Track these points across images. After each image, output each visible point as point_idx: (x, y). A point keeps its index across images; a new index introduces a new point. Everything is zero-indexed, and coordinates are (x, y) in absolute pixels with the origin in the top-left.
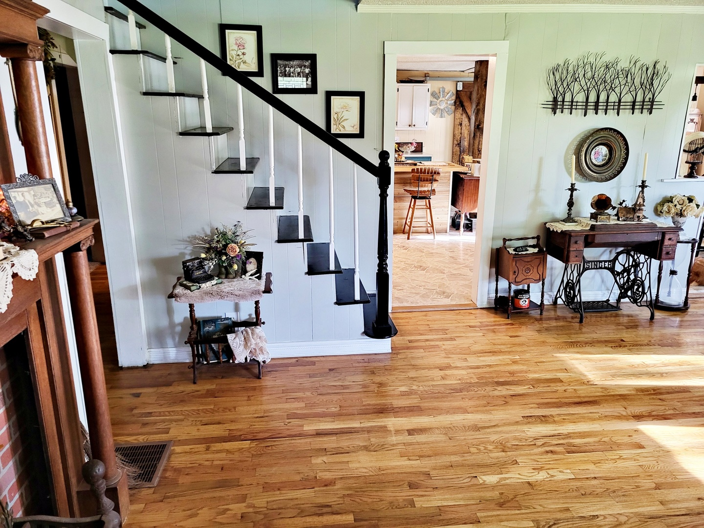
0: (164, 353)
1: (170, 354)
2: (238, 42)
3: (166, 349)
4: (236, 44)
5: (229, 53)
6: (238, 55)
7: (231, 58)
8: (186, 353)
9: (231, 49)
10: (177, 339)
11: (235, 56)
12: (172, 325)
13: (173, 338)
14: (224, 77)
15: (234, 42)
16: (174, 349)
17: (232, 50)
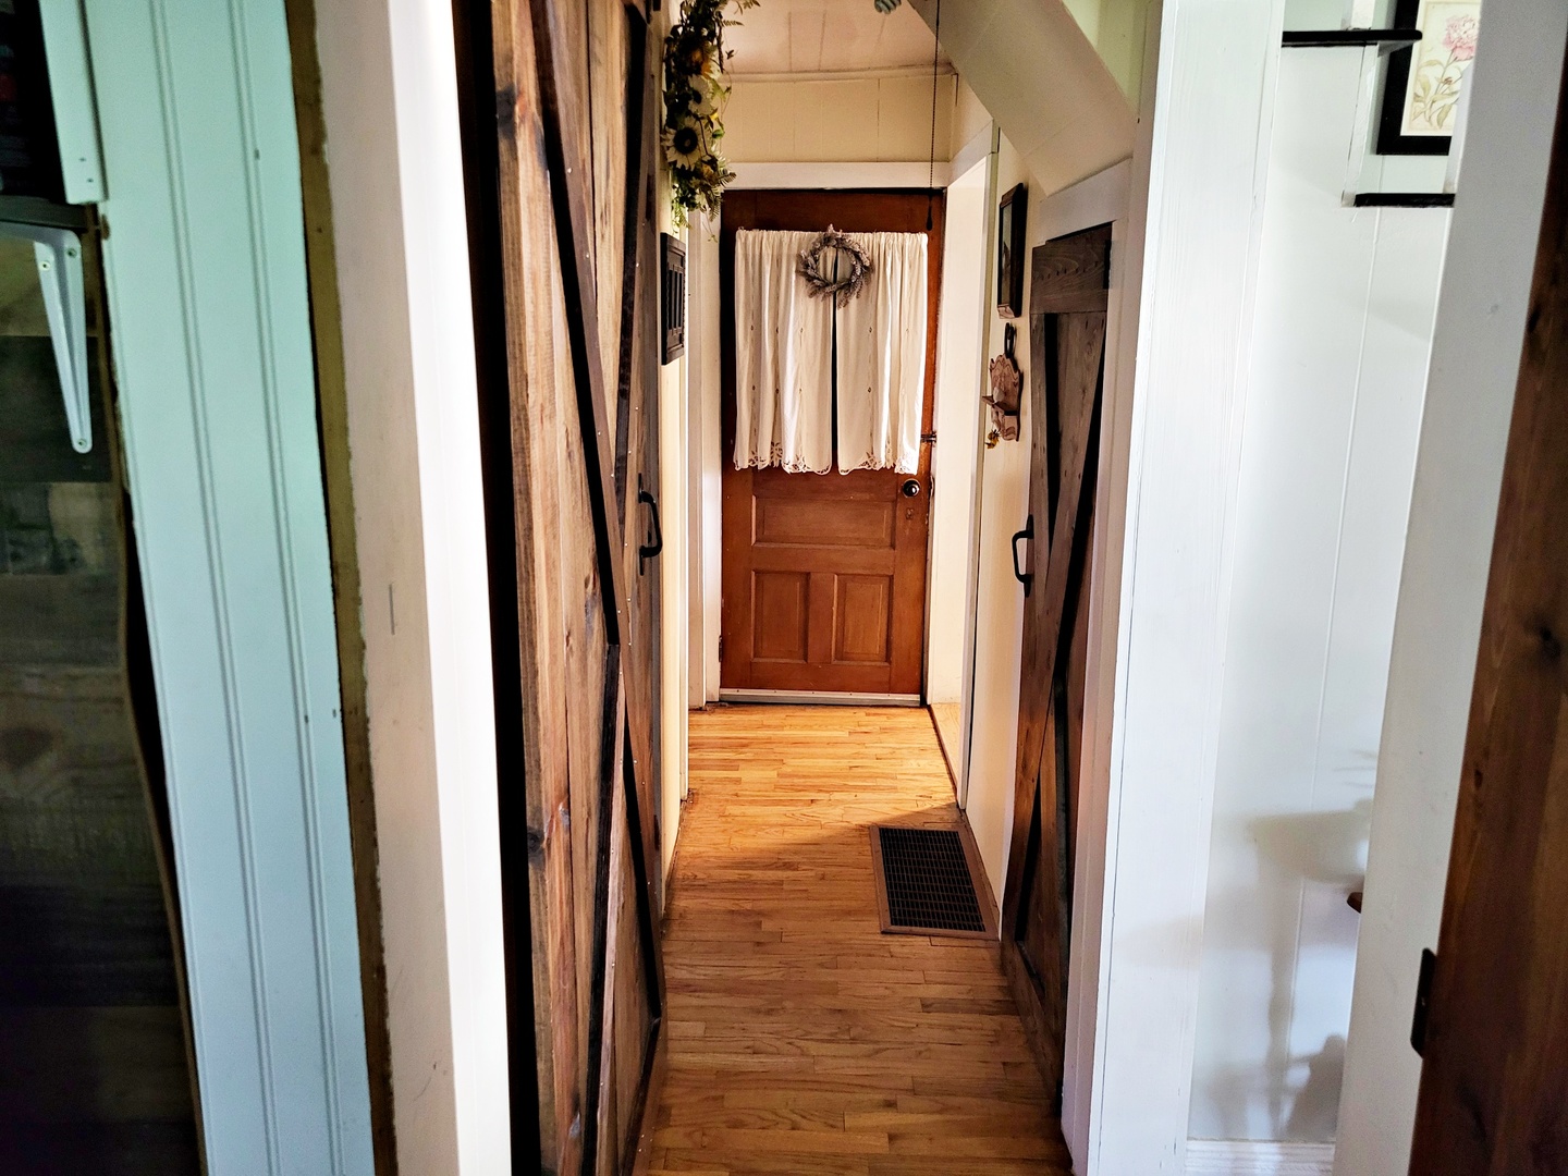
0: (1236, 1159)
1: (1258, 1164)
2: (1455, 36)
3: (1243, 1147)
4: (1448, 41)
5: (1417, 75)
6: (1448, 81)
7: (1421, 93)
8: (1314, 1166)
9: (1425, 59)
10: (1287, 1111)
11: (1434, 85)
12: (1278, 1063)
13: (1274, 1107)
14: (1380, 157)
15: (1443, 36)
16: (1274, 1148)
17: (1430, 64)
